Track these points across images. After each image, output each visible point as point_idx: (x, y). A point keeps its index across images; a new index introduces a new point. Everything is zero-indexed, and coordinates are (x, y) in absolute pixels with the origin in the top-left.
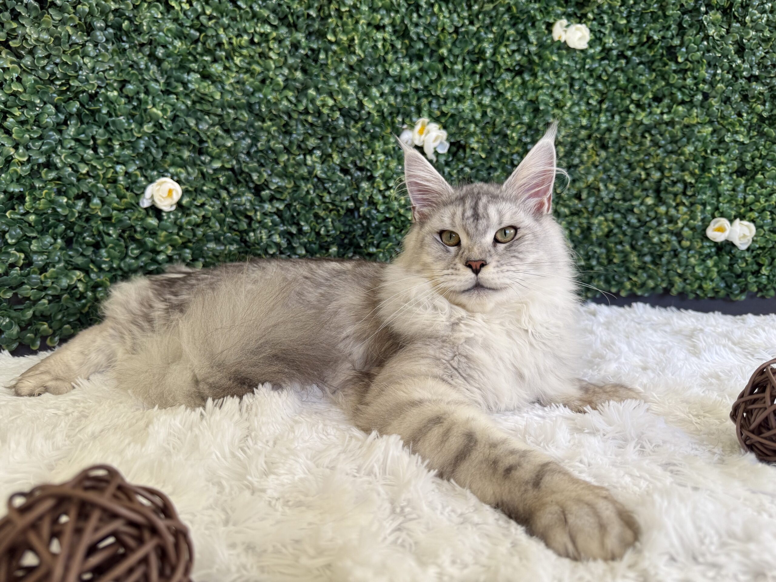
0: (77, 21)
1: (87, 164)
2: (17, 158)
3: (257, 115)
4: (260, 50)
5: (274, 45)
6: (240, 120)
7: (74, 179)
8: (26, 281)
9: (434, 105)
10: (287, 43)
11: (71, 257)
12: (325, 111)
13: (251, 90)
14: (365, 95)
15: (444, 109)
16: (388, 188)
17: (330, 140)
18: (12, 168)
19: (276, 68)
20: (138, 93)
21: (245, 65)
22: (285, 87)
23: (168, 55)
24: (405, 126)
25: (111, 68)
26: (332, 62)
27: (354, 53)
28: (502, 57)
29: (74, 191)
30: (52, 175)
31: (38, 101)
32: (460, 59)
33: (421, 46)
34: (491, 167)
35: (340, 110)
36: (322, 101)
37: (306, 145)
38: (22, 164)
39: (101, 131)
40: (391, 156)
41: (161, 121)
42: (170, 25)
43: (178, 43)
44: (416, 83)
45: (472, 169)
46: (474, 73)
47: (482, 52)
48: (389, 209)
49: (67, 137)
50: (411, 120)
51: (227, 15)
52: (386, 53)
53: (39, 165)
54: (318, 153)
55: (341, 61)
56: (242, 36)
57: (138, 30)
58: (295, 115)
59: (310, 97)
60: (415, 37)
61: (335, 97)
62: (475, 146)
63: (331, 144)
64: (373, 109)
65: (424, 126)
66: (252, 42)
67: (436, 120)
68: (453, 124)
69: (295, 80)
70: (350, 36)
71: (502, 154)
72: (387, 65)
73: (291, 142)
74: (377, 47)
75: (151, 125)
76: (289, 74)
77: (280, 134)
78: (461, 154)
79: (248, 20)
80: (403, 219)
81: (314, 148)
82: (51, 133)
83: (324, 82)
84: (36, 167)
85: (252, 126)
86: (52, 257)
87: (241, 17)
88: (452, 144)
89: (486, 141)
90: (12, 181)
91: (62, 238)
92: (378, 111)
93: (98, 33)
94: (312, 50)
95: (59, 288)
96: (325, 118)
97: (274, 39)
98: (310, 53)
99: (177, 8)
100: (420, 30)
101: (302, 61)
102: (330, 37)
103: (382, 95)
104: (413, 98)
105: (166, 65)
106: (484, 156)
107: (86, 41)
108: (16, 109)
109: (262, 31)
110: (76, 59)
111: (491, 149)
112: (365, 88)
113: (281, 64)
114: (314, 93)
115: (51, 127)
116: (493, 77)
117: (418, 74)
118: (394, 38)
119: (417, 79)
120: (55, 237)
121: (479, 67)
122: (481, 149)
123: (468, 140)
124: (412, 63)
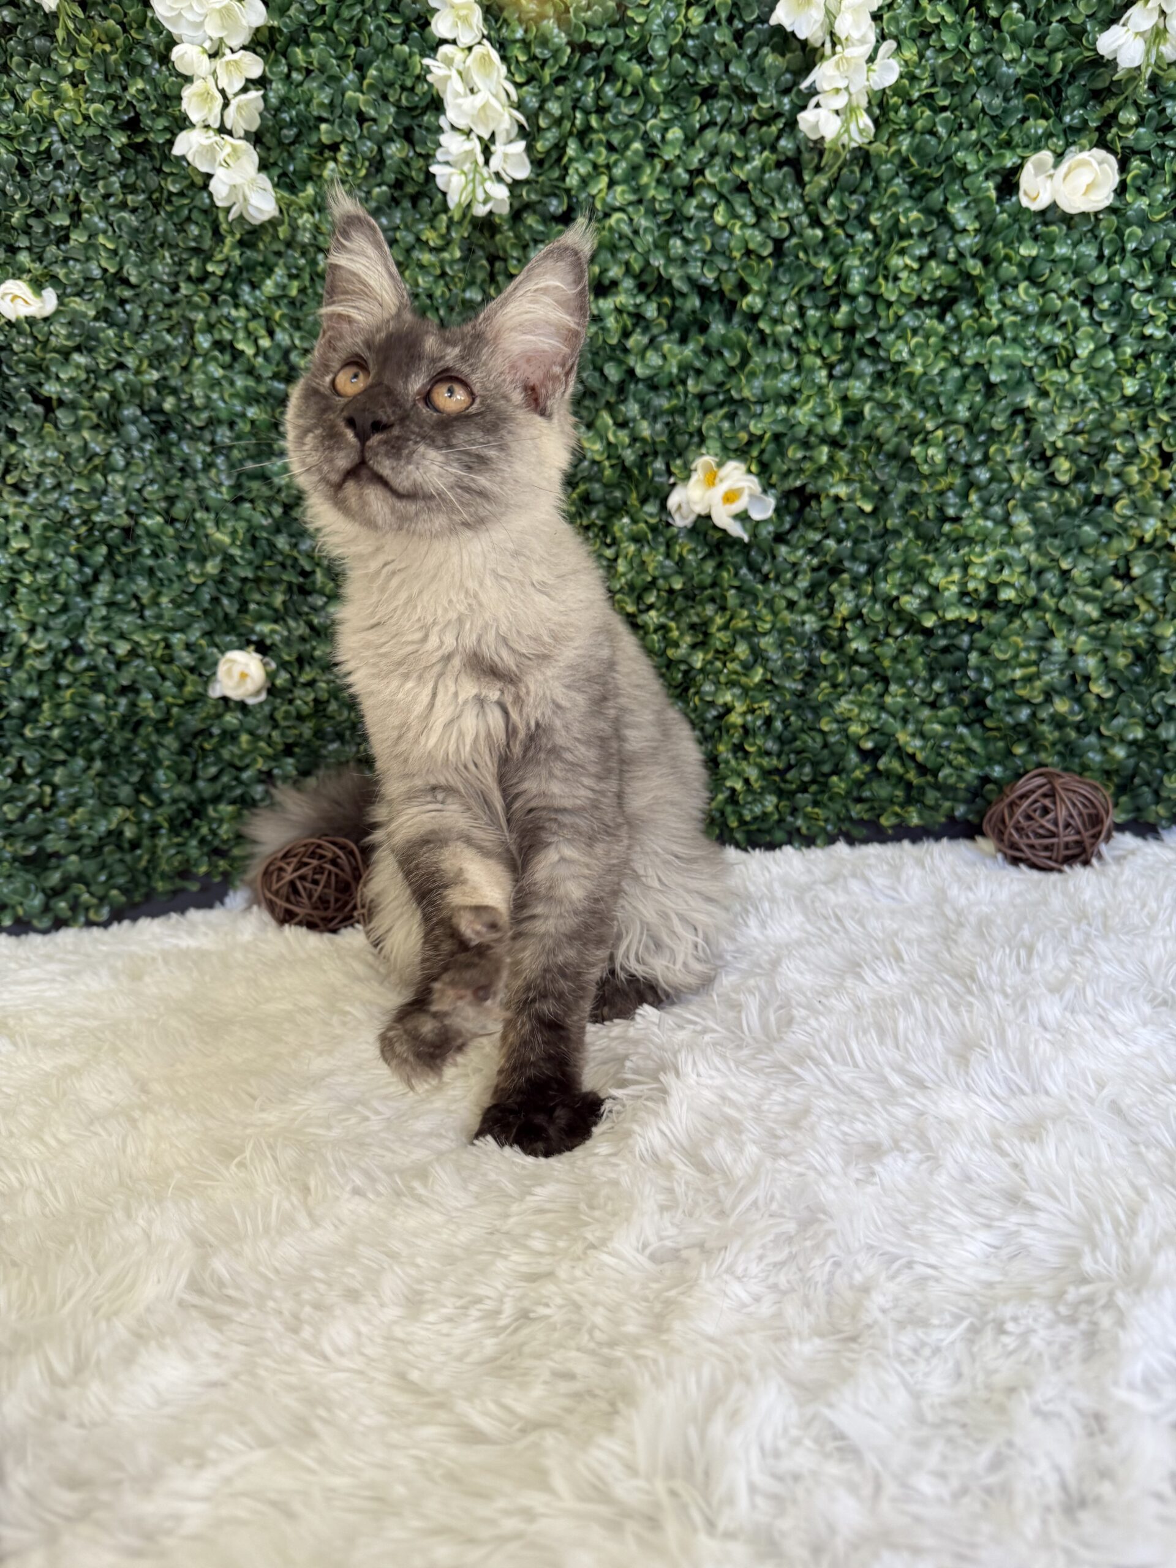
0: (96, 419)
1: (127, 640)
2: (35, 646)
7: (112, 667)
8: (51, 828)
11: (114, 786)
23: (238, 437)
24: (674, 479)
25: (152, 482)
29: (112, 685)
30: (83, 663)
31: (52, 556)
32: (792, 308)
34: (886, 531)
38: (40, 653)
39: (145, 583)
40: (649, 543)
41: (231, 552)
42: (240, 382)
44: (697, 383)
45: (840, 541)
46: (832, 329)
47: (843, 280)
49: (97, 601)
50: (684, 463)
52: (626, 334)
53: (65, 652)
57: (192, 408)
60: (683, 287)
62: (842, 491)
64: (602, 453)
65: (710, 471)
67: (742, 453)
72: (630, 359)
75: (218, 559)
78: (811, 512)
82: (76, 599)
84: (59, 656)
88: (780, 498)
90: (30, 681)
91: (101, 758)
92: (611, 457)
93: (130, 428)
95: (97, 836)
99: (250, 351)
105: (236, 454)
106: (868, 508)
107: (112, 447)
108: (27, 574)
110: (96, 481)
111: (882, 489)
115: (74, 591)
116: (878, 330)
117: (699, 362)
118: (640, 299)
119: (699, 372)
120: (90, 758)
121: (841, 316)
122: (858, 496)
123: (820, 483)
124: (683, 340)
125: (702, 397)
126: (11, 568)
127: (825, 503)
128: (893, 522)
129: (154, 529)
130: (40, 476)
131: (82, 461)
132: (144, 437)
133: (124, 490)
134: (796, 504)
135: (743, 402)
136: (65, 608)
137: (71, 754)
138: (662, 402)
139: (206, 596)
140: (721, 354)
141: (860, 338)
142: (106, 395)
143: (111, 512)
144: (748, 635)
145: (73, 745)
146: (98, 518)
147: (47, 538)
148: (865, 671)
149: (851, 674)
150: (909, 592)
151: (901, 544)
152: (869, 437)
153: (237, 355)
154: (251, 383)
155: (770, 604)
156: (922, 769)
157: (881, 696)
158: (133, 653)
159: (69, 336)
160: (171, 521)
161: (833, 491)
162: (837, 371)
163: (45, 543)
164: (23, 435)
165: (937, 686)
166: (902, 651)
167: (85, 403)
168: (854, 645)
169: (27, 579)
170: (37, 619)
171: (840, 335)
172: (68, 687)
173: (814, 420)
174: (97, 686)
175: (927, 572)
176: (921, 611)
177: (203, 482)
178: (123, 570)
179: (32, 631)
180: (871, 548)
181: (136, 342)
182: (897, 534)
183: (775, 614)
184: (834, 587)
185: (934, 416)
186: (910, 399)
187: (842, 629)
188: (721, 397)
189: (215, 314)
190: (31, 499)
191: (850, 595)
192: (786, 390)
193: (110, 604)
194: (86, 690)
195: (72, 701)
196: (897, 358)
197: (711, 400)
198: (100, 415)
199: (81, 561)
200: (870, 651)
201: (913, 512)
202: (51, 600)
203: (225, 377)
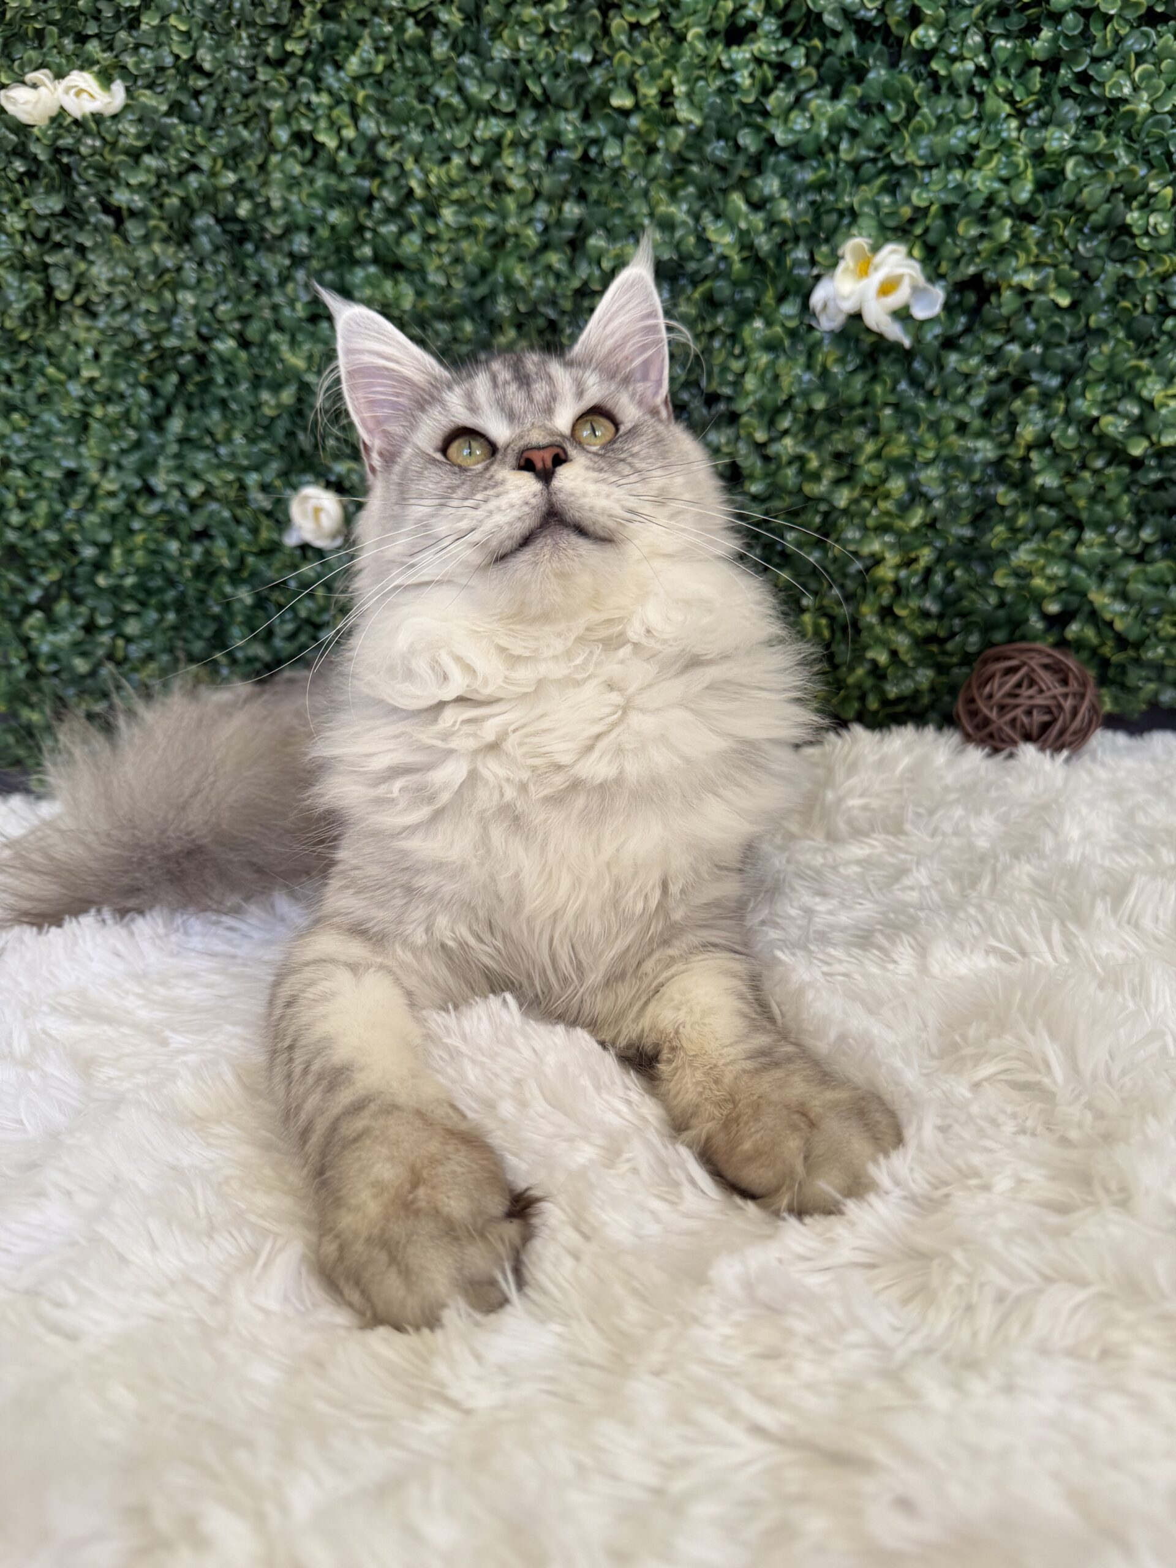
2: (108, 486)
10: (540, 147)
14: (715, 218)
19: (522, 207)
21: (463, 221)
22: (545, 247)
24: (818, 269)
25: (225, 299)
26: (634, 158)
27: (675, 122)
29: (187, 529)
30: (153, 507)
33: (852, 42)
39: (218, 416)
40: (786, 351)
42: (322, 180)
43: (335, 216)
44: (852, 147)
48: (776, 489)
49: (169, 437)
50: (831, 248)
51: (416, 125)
53: (138, 493)
55: (652, 150)
56: (449, 161)
59: (594, 254)
62: (1029, 278)
64: (733, 246)
65: (862, 257)
66: (470, 166)
67: (901, 233)
69: (563, 223)
70: (661, 83)
72: (770, 124)
74: (736, 87)
75: (292, 388)
76: (550, 215)
79: (457, 122)
82: (149, 435)
83: (620, 211)
87: (442, 120)
88: (951, 289)
89: (1064, 257)
92: (743, 248)
93: (202, 239)
97: (513, 144)
99: (331, 143)
101: (574, 177)
102: (621, 100)
106: (1064, 301)
108: (97, 406)
109: (487, 135)
110: (164, 300)
111: (1085, 274)
112: (716, 198)
113: (531, 196)
114: (602, 243)
115: (147, 425)
117: (855, 120)
118: (785, 44)
119: (854, 134)
120: (163, 608)
121: (1040, 45)
122: (1052, 285)
123: (1002, 267)
124: (835, 96)
125: (855, 166)
126: (82, 400)
127: (1007, 294)
128: (1098, 319)
129: (227, 354)
130: (109, 296)
131: (152, 278)
132: (217, 249)
133: (195, 309)
134: (971, 298)
135: (908, 170)
136: (138, 445)
137: (143, 604)
138: (806, 175)
139: (280, 429)
140: (882, 109)
141: (1065, 74)
142: (175, 201)
143: (181, 336)
144: (904, 466)
145: (144, 595)
146: (171, 342)
147: (116, 366)
148: (1053, 513)
149: (1036, 517)
150: (1113, 411)
151: (1107, 348)
152: (1070, 206)
153: (318, 147)
154: (333, 180)
155: (935, 426)
156: (1122, 642)
157: (1073, 545)
158: (208, 494)
159: (139, 136)
160: (244, 343)
161: (1016, 280)
162: (1033, 120)
163: (115, 372)
164: (93, 249)
165: (1146, 534)
166: (1101, 488)
167: (155, 211)
168: (1039, 480)
169: (98, 411)
170: (111, 457)
171: (1038, 69)
172: (142, 531)
173: (996, 185)
174: (171, 532)
175: (1138, 383)
176: (1128, 435)
177: (279, 298)
178: (196, 402)
179: (104, 469)
180: (1068, 354)
181: (210, 139)
182: (1101, 334)
183: (940, 438)
184: (1017, 405)
185: (1162, 172)
186: (1128, 149)
187: (1026, 460)
188: (880, 164)
189: (293, 99)
190: (101, 324)
191: (1038, 416)
192: (962, 148)
193: (184, 440)
194: (159, 536)
195: (144, 547)
196: (1115, 93)
197: (868, 169)
198: (171, 226)
199: (153, 391)
200: (1062, 487)
201: (1126, 304)
202: (123, 437)
203: (304, 175)
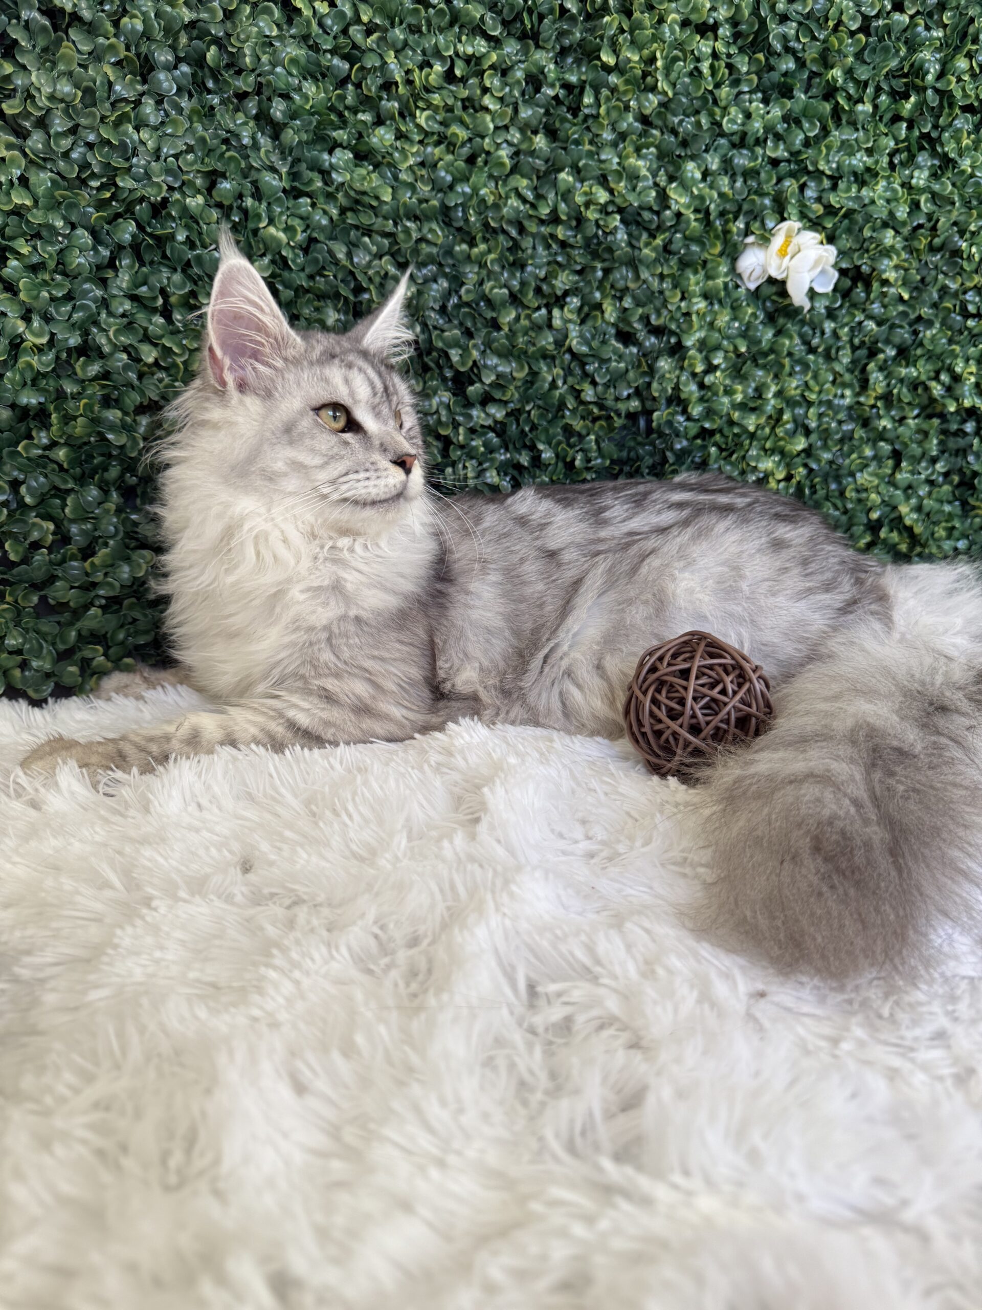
0: (123, 53)
1: (155, 345)
3: (459, 229)
4: (465, 93)
5: (492, 81)
6: (428, 242)
7: (133, 376)
8: (60, 573)
9: (810, 193)
10: (519, 74)
11: (136, 524)
12: (592, 215)
13: (449, 178)
14: (671, 179)
15: (833, 199)
16: (711, 368)
17: (600, 274)
18: (23, 359)
19: (497, 128)
20: (240, 196)
21: (436, 127)
22: (515, 170)
23: (293, 115)
24: (750, 239)
25: (190, 149)
26: (608, 113)
27: (653, 89)
28: (959, 80)
29: (133, 399)
30: (94, 369)
31: (59, 224)
32: (870, 90)
33: (789, 64)
34: (919, 318)
35: (620, 211)
36: (586, 194)
37: (553, 287)
38: (40, 350)
39: (177, 277)
40: (720, 302)
41: (284, 253)
42: (293, 50)
43: (309, 88)
44: (776, 147)
45: (879, 324)
46: (897, 118)
47: (919, 71)
48: (709, 413)
49: (115, 292)
50: (763, 224)
51: (401, 23)
52: (718, 85)
53: (69, 351)
54: (575, 302)
55: (627, 108)
56: (431, 67)
57: (235, 66)
58: (532, 227)
59: (562, 187)
60: (778, 47)
61: (612, 185)
62: (891, 275)
63: (601, 282)
64: (688, 207)
65: (789, 237)
66: (449, 76)
67: (815, 225)
68: (849, 231)
69: (532, 153)
70: (646, 52)
71: (944, 290)
72: (717, 111)
73: (523, 284)
74: (700, 72)
75: (266, 260)
76: (522, 141)
77: (503, 267)
78: (859, 292)
79: (441, 30)
80: (736, 430)
81: (566, 293)
82: (87, 286)
83: (590, 154)
84: (64, 355)
85: (449, 252)
86: (103, 527)
87: (429, 24)
88: (843, 272)
89: (915, 264)
90: (25, 384)
91: (118, 489)
92: (696, 211)
93: (162, 76)
94: (567, 86)
95: (117, 584)
96: (591, 230)
97: (492, 67)
98: (562, 93)
99: (307, 12)
100: (790, 29)
101: (547, 113)
102: (607, 58)
103: (705, 174)
104: (768, 180)
105: (290, 136)
106: (906, 296)
107: (142, 94)
108: (22, 241)
109: (470, 50)
110: (126, 134)
111: (923, 280)
112: (672, 162)
113: (507, 121)
114: (571, 179)
115: (86, 274)
116: (935, 127)
117: (781, 127)
118: (734, 50)
119: (778, 137)
120: (105, 488)
122: (902, 283)
123: (877, 265)
125: (775, 162)
127: (875, 285)
128: (926, 311)
131: (107, 104)
132: (180, 92)
134: (849, 282)
135: (818, 174)
136: (71, 295)
137: (83, 481)
138: (742, 160)
140: (798, 123)
144: (791, 403)
146: (125, 183)
147: (56, 199)
148: (887, 447)
149: (876, 449)
151: (931, 333)
157: (894, 471)
161: (885, 275)
165: (940, 467)
168: (882, 423)
171: (905, 125)
175: (952, 362)
176: (945, 397)
180: (904, 334)
182: (928, 323)
183: (821, 385)
184: (870, 366)
186: (960, 197)
187: (874, 407)
188: (795, 166)
192: (860, 169)
197: (785, 168)
